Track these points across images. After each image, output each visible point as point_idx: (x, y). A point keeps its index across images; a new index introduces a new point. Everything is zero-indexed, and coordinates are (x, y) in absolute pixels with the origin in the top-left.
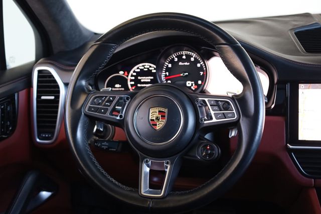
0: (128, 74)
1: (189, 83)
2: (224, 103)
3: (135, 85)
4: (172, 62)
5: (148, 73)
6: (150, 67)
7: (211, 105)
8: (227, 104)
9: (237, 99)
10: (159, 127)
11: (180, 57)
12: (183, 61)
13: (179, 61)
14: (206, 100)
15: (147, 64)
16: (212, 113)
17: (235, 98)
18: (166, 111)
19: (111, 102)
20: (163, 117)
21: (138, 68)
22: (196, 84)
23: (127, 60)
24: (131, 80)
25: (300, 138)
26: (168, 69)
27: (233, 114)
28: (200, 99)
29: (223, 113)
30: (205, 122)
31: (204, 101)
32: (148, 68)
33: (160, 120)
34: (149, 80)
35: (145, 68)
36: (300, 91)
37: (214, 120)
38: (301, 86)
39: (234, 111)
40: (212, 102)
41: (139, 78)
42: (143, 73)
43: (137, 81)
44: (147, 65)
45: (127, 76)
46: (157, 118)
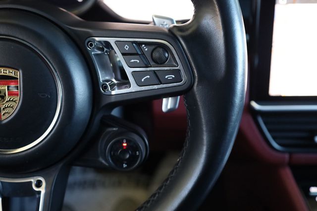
2: (153, 47)
7: (123, 54)
8: (161, 50)
9: (184, 38)
10: (7, 116)
14: (112, 41)
16: (129, 71)
17: (178, 34)
18: (19, 74)
27: (177, 74)
28: (97, 39)
29: (154, 71)
30: (113, 93)
31: (108, 44)
33: (7, 98)
37: (134, 88)
39: (180, 67)
40: (127, 48)
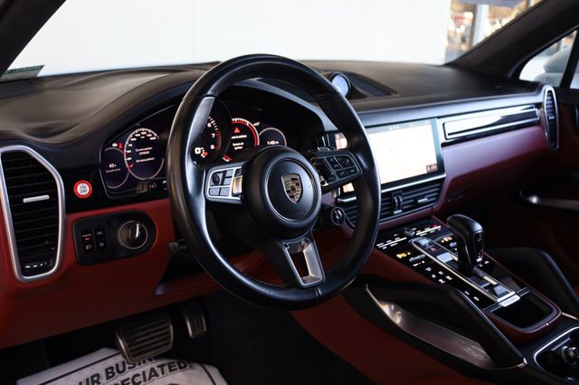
0: (123, 145)
2: (343, 158)
3: (133, 161)
5: (145, 142)
6: (148, 133)
7: (331, 164)
14: (325, 158)
15: (143, 129)
19: (230, 177)
21: (134, 137)
22: (206, 149)
24: (128, 155)
29: (346, 169)
32: (145, 135)
34: (148, 153)
35: (142, 135)
37: (338, 180)
39: (355, 165)
40: (332, 160)
41: (137, 150)
43: (135, 155)
44: (144, 131)
45: (123, 150)
46: (293, 188)
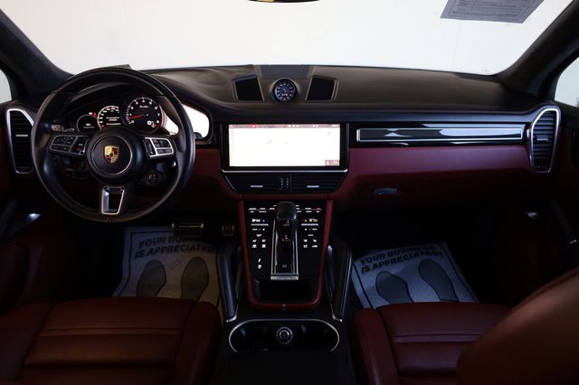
0: (97, 114)
1: (149, 123)
2: (164, 141)
3: (104, 124)
4: (134, 105)
5: (114, 114)
6: (116, 108)
7: (154, 143)
8: (166, 142)
10: (113, 161)
11: (140, 101)
12: (143, 104)
13: (139, 104)
14: (151, 139)
16: (156, 149)
17: (172, 138)
18: (118, 148)
19: (72, 141)
20: (116, 153)
21: (105, 110)
22: (155, 123)
23: (96, 102)
25: (231, 165)
26: (130, 111)
27: (171, 150)
28: (146, 138)
29: (163, 149)
30: (151, 156)
31: (149, 140)
32: (114, 110)
33: (114, 156)
34: (116, 120)
35: (111, 110)
36: (230, 130)
37: (157, 155)
38: (231, 126)
39: (172, 148)
40: (155, 141)
41: (107, 118)
42: (109, 114)
43: (105, 121)
44: (113, 107)
45: (97, 116)
46: (111, 155)
